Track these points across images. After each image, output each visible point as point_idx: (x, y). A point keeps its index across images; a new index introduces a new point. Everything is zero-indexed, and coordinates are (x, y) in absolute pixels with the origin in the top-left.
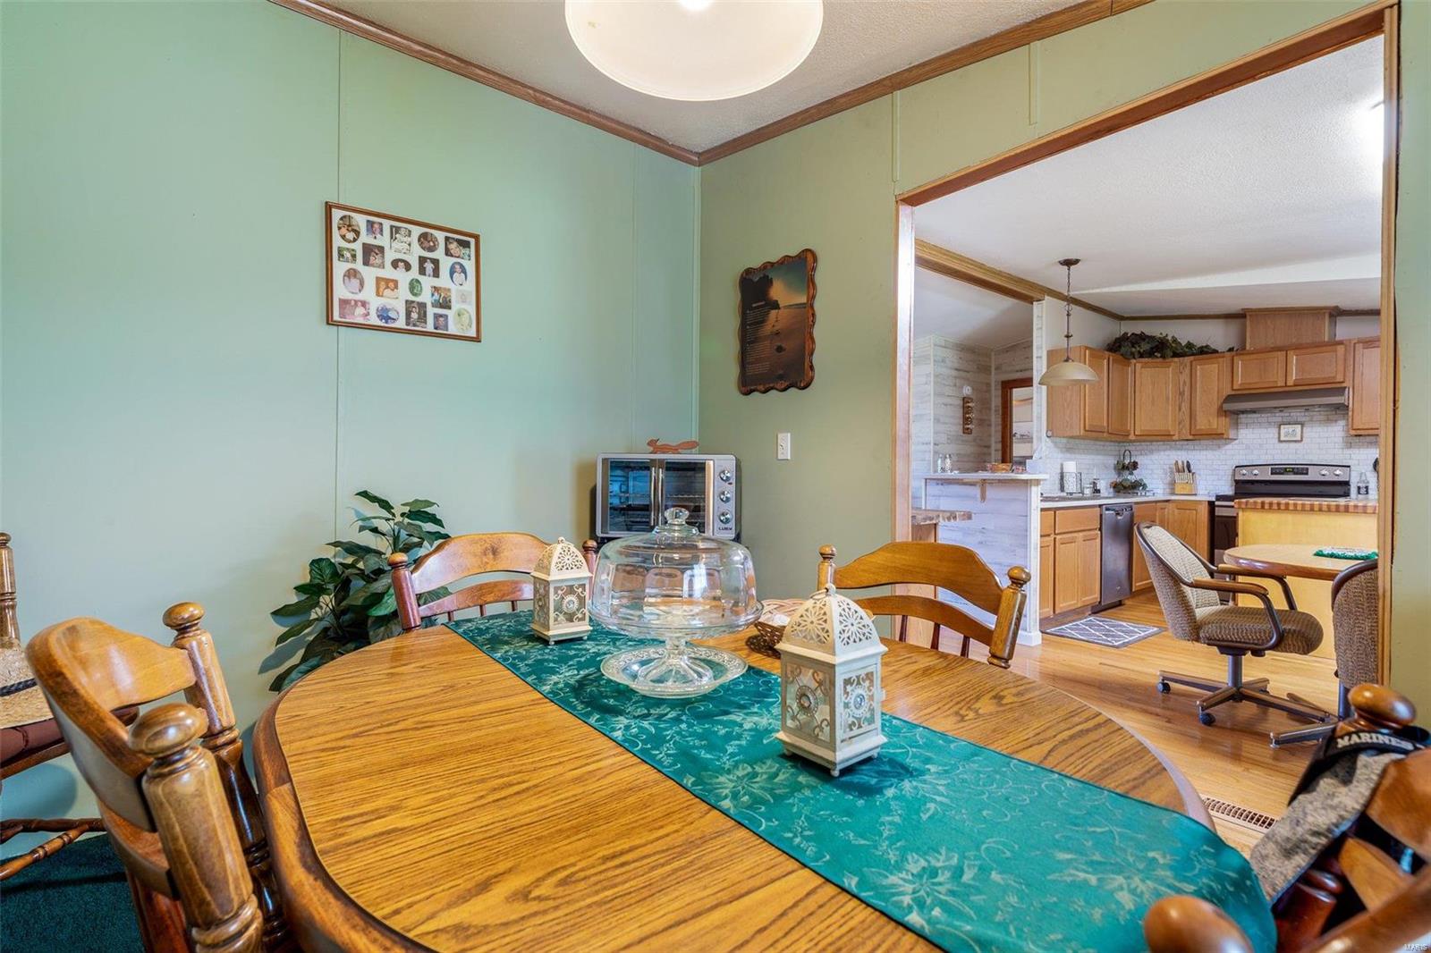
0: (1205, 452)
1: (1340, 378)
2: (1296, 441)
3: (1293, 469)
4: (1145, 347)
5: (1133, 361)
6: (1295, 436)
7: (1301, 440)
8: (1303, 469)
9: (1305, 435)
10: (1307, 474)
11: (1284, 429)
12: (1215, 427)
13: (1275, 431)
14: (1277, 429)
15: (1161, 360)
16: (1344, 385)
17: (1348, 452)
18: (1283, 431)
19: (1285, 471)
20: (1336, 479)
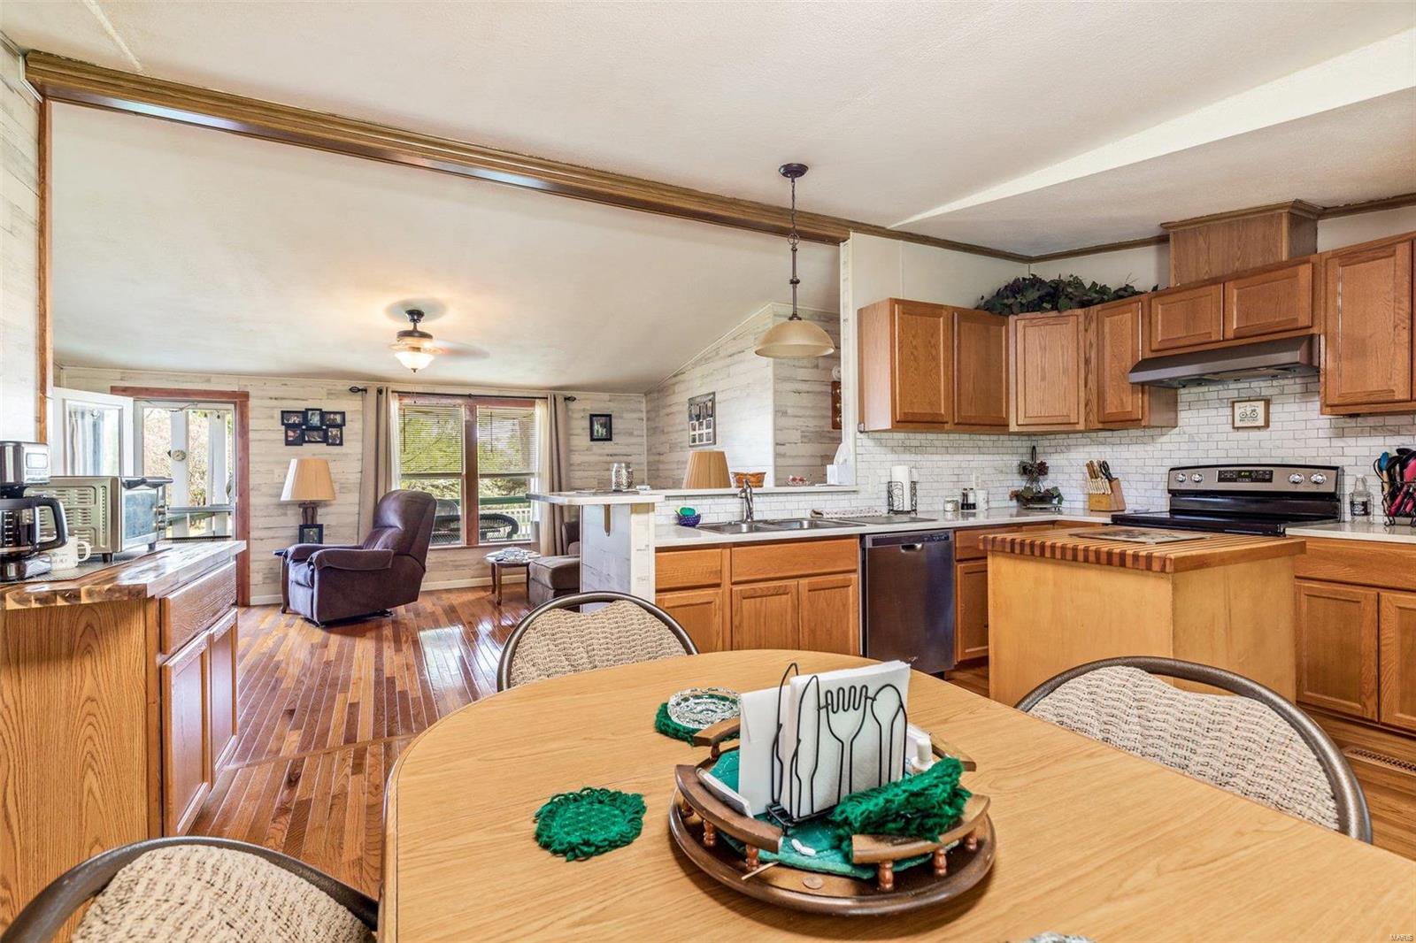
0: (1134, 448)
1: (1304, 320)
2: (1258, 428)
3: (1251, 472)
4: (1033, 295)
5: (1012, 318)
6: (1255, 419)
7: (1267, 425)
8: (1264, 472)
9: (1272, 418)
10: (1270, 480)
11: (1240, 409)
12: (1130, 409)
13: (1228, 411)
14: (1230, 409)
15: (1054, 313)
16: (1311, 331)
17: (1337, 443)
18: (1237, 411)
19: (1239, 476)
20: (1314, 489)
